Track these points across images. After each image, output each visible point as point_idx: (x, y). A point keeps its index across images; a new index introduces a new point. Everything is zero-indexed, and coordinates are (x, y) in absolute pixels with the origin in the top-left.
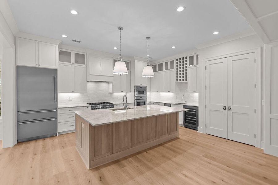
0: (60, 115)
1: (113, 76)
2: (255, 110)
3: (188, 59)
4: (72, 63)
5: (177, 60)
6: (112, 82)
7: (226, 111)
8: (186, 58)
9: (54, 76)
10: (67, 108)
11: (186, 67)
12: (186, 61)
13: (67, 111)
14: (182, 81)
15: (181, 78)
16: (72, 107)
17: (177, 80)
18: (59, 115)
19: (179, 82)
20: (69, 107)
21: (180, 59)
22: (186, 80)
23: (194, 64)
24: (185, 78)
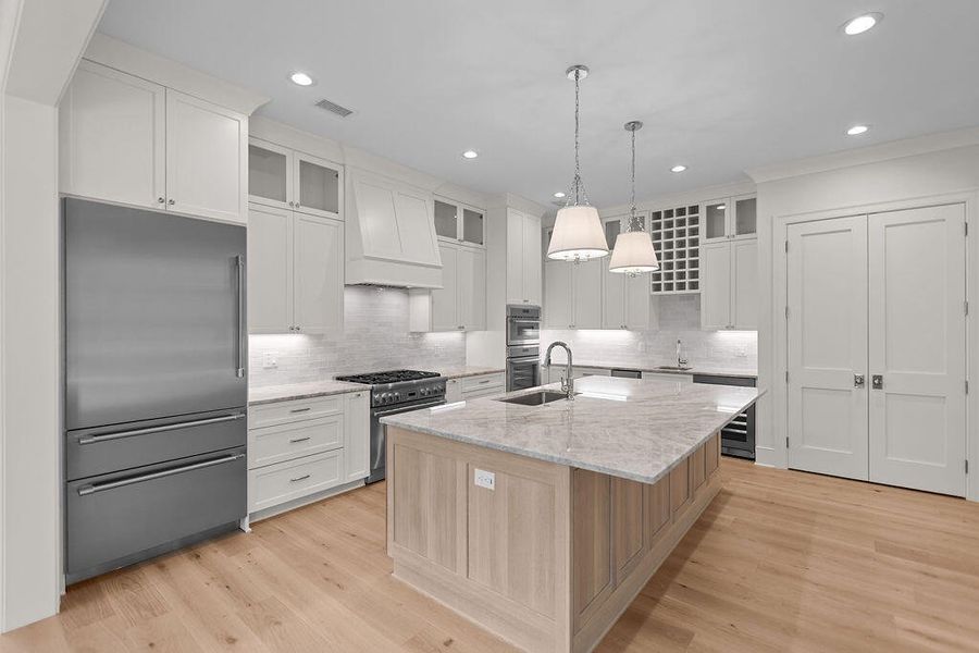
0: (259, 432)
1: (440, 268)
2: (967, 382)
3: (702, 215)
4: (291, 204)
5: (657, 215)
6: (428, 291)
7: (864, 392)
8: (694, 209)
9: (237, 258)
10: (283, 400)
11: (694, 242)
12: (695, 221)
13: (283, 415)
14: (675, 291)
15: (675, 281)
16: (302, 397)
17: (657, 288)
18: (251, 436)
19: (663, 292)
20: (291, 399)
21: (669, 213)
22: (694, 286)
23: (726, 234)
24: (687, 280)
